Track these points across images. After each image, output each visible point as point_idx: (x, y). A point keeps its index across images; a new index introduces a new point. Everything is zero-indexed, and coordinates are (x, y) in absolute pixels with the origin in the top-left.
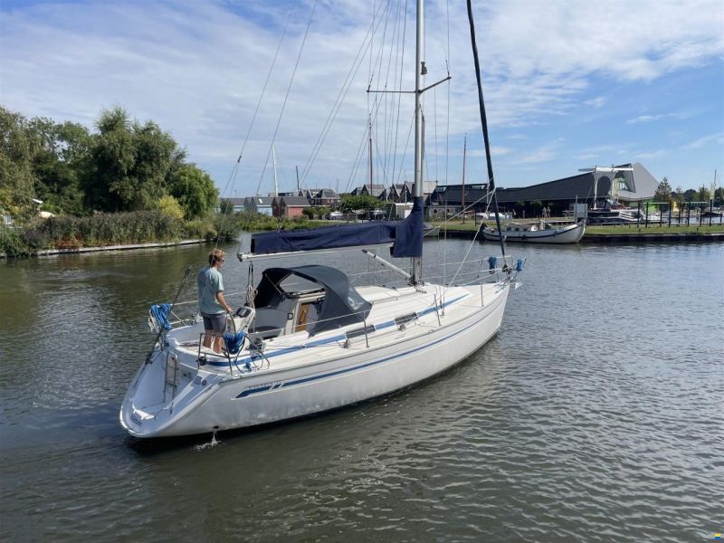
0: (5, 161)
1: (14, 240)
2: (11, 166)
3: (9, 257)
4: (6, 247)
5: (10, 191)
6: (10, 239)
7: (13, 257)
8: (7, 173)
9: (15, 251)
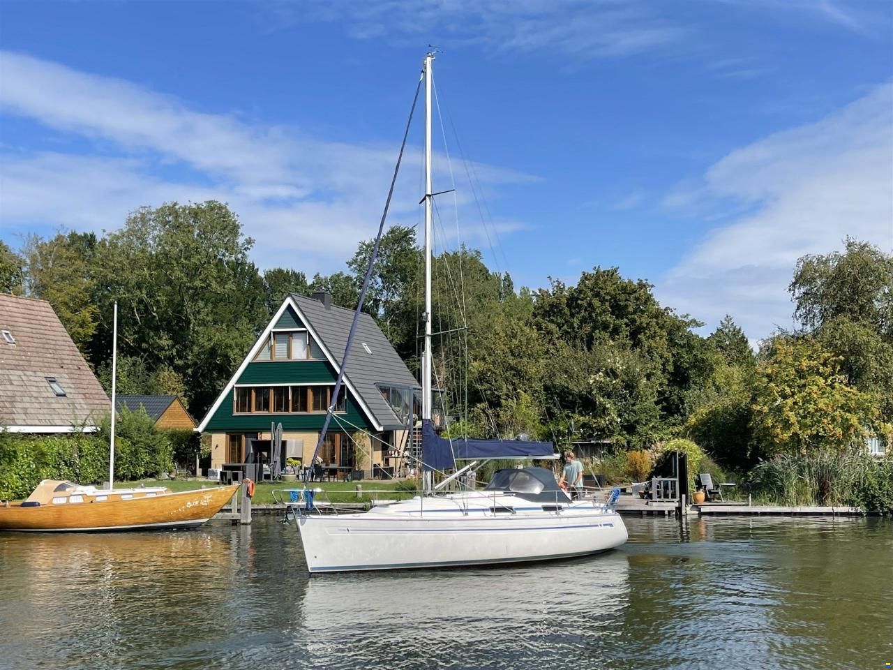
0: (873, 343)
1: (880, 484)
2: (882, 350)
3: (869, 514)
4: (866, 496)
5: (878, 396)
6: (874, 481)
7: (877, 515)
8: (874, 364)
9: (882, 505)
